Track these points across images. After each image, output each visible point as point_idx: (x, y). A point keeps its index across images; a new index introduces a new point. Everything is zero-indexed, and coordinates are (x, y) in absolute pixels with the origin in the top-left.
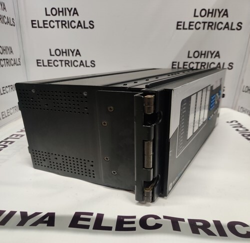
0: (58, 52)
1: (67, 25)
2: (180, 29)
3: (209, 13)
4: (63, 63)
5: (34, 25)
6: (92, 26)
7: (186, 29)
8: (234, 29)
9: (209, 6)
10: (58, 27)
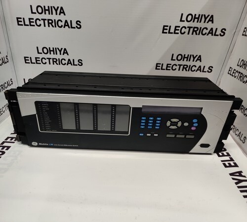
0: (45, 51)
1: (53, 24)
2: (166, 33)
3: (195, 18)
4: (51, 60)
5: (20, 23)
6: (79, 26)
7: (172, 33)
8: (218, 35)
9: (196, 12)
10: (45, 26)
